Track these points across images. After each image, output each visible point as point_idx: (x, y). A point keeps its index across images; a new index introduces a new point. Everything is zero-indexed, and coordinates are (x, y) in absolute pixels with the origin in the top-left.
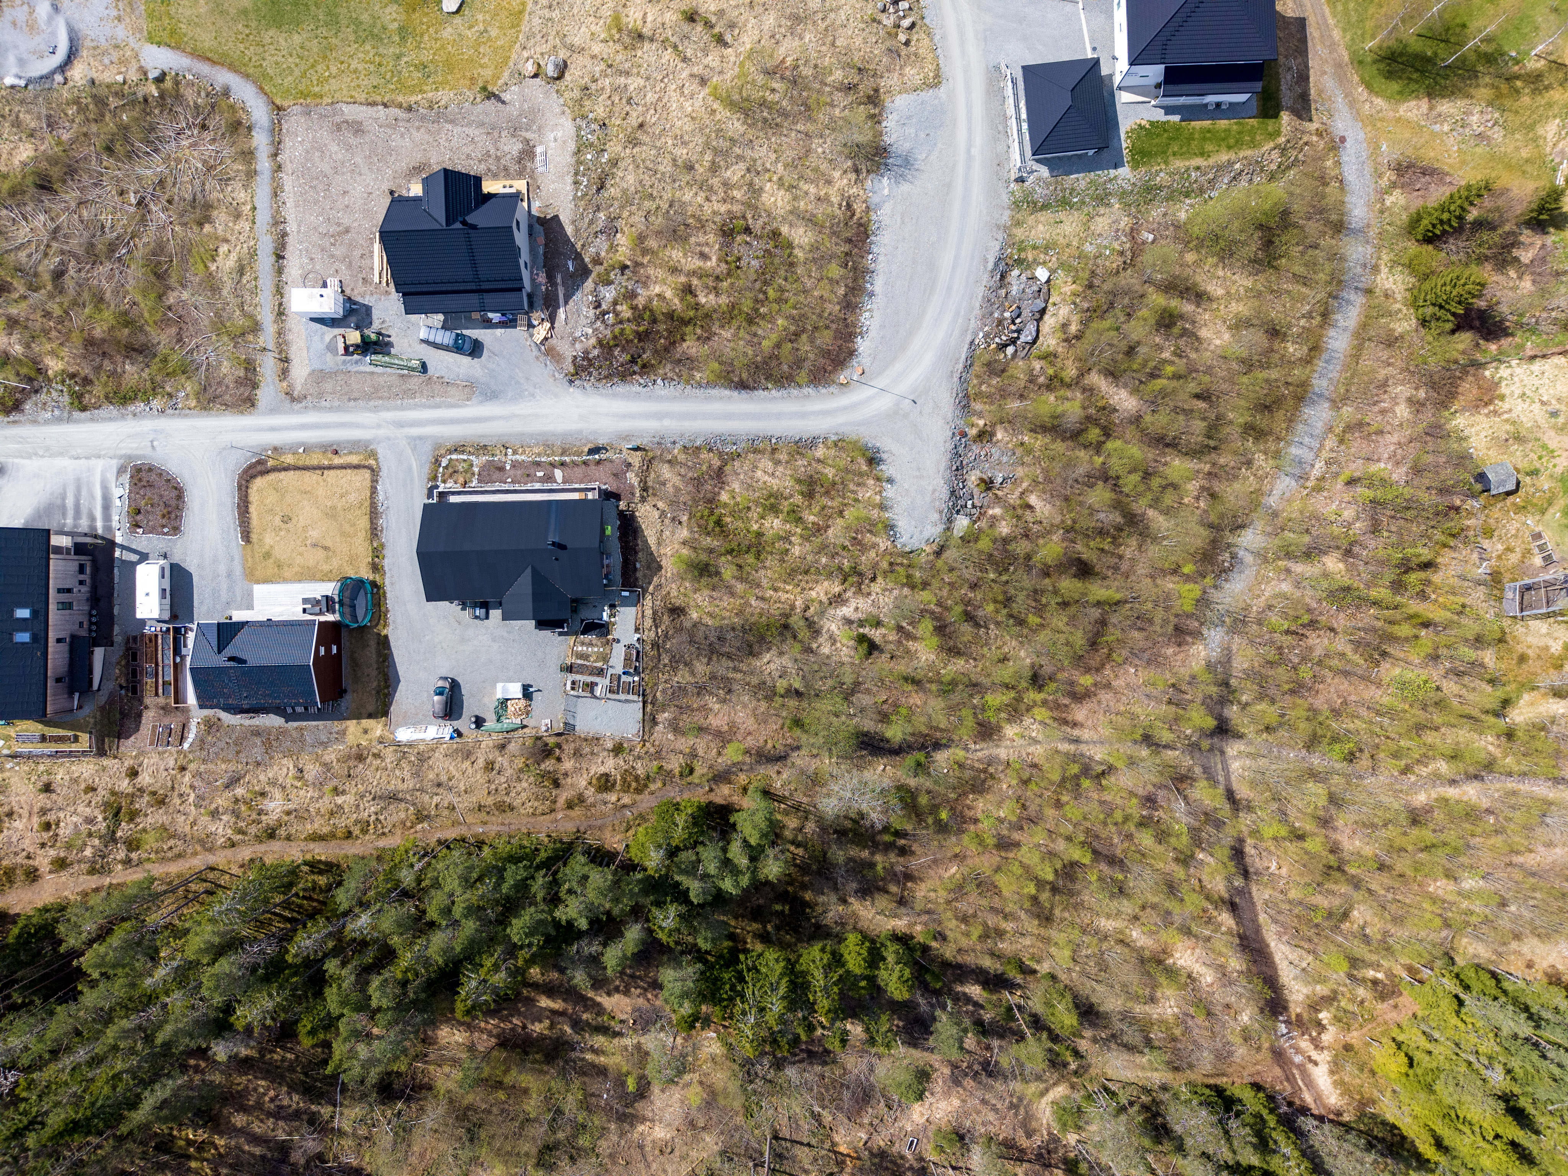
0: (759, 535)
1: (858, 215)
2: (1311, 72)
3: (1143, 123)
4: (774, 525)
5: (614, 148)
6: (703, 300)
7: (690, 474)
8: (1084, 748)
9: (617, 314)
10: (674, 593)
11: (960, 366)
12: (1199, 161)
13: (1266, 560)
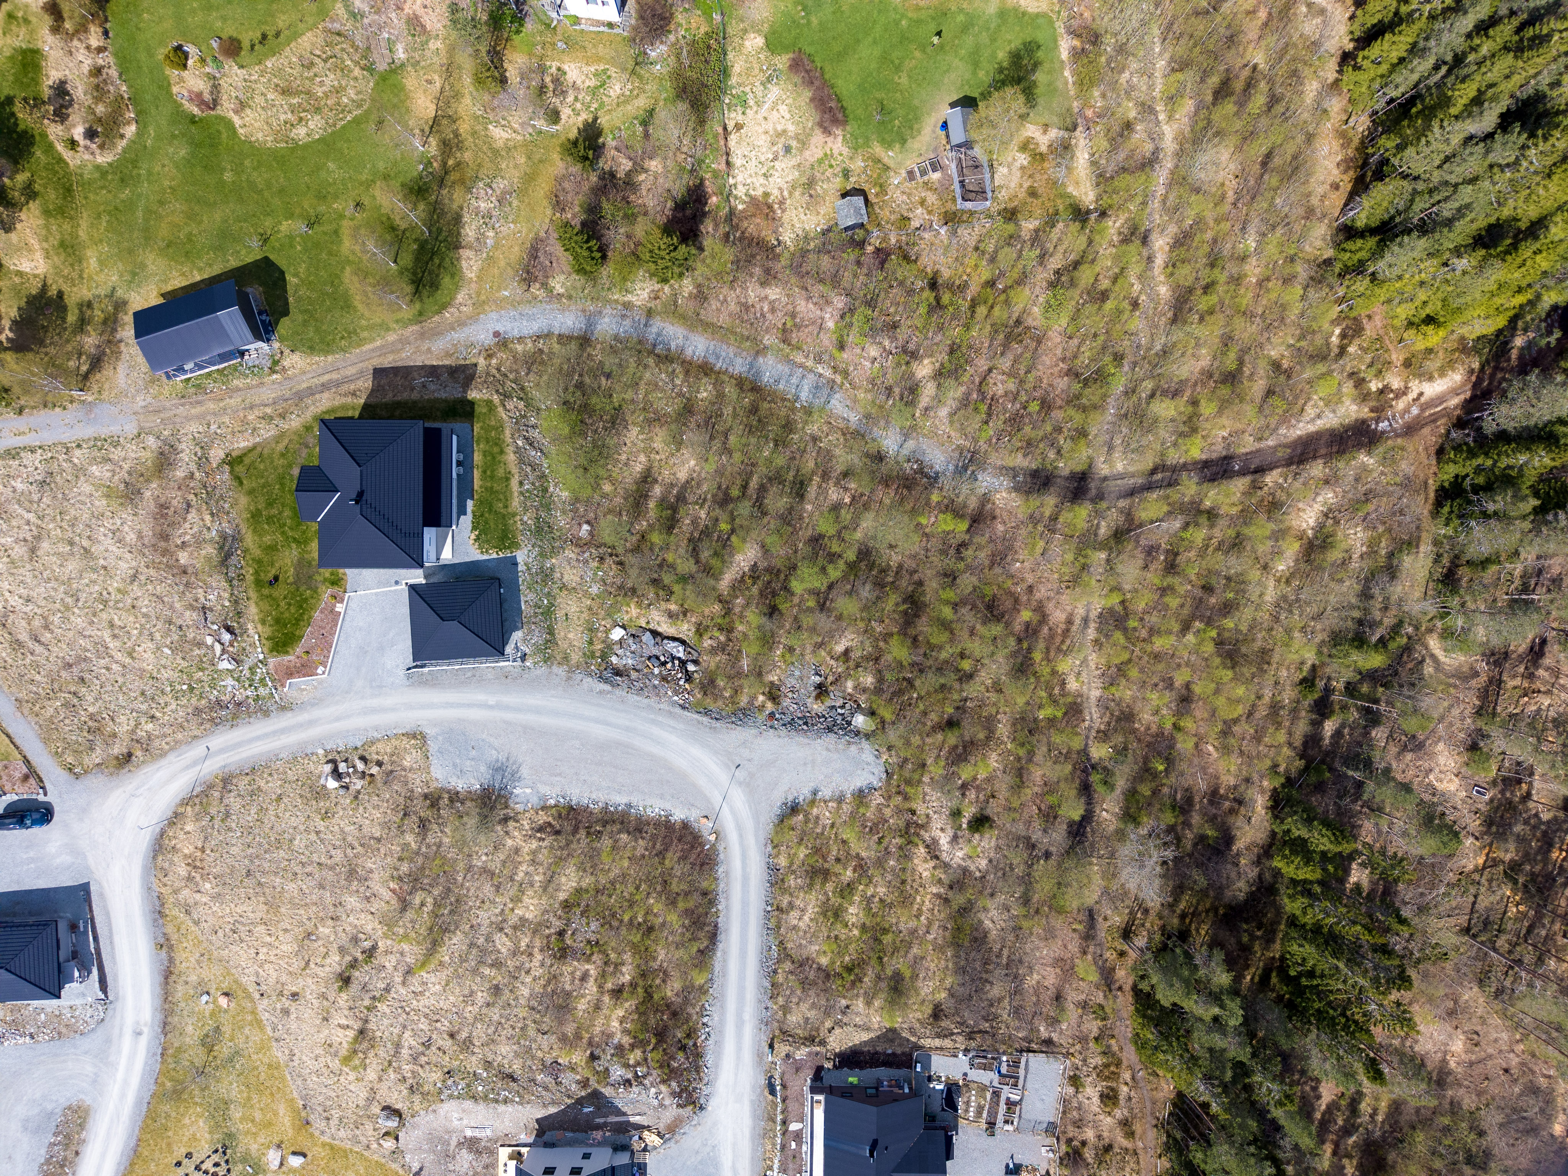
0: (864, 928)
1: (550, 819)
2: (428, 363)
3: (473, 537)
4: (854, 913)
5: (473, 1063)
6: (628, 977)
7: (799, 992)
8: (1093, 614)
9: (638, 1064)
10: (919, 1015)
11: (705, 720)
12: (514, 483)
13: (913, 428)
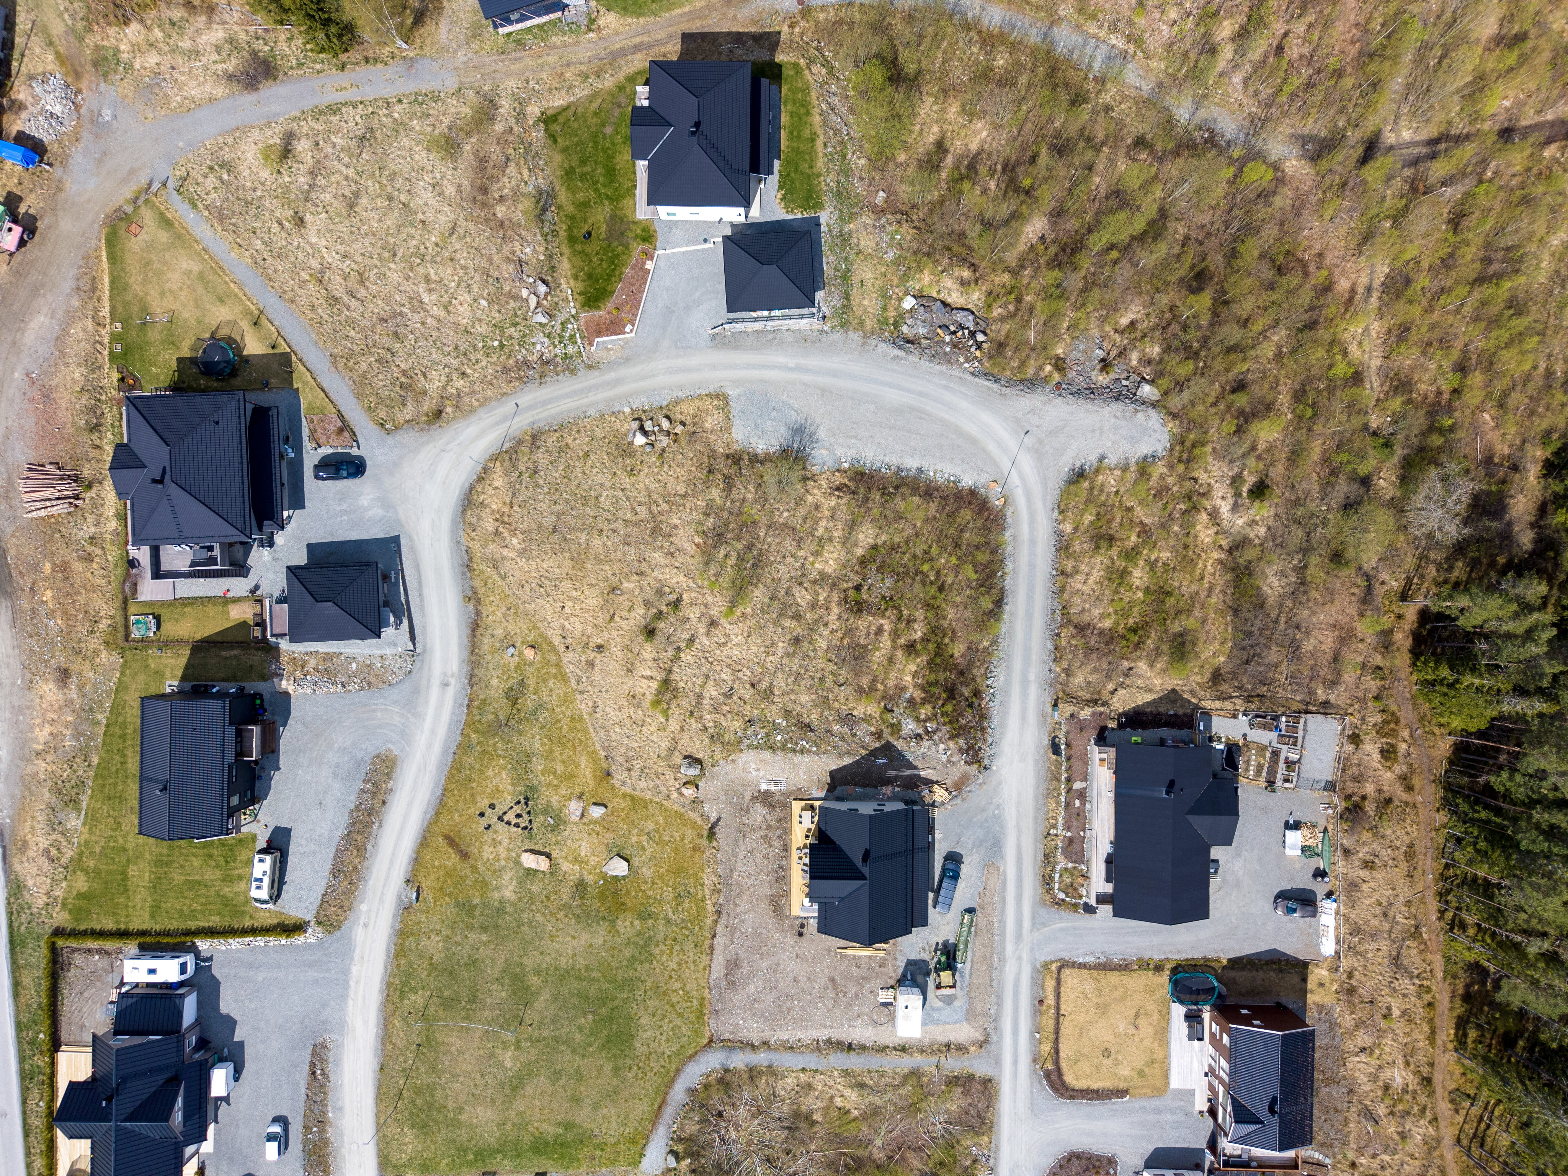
0: (1147, 591)
1: (846, 481)
2: (734, 30)
3: (779, 196)
4: (1138, 576)
5: (774, 714)
6: (919, 634)
7: (1081, 656)
8: (1377, 283)
9: (928, 719)
10: (1198, 678)
11: (995, 386)
12: (819, 143)
13: (1205, 97)
